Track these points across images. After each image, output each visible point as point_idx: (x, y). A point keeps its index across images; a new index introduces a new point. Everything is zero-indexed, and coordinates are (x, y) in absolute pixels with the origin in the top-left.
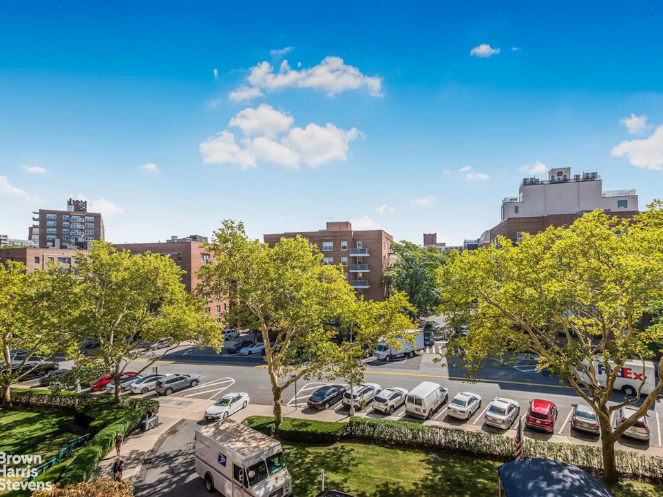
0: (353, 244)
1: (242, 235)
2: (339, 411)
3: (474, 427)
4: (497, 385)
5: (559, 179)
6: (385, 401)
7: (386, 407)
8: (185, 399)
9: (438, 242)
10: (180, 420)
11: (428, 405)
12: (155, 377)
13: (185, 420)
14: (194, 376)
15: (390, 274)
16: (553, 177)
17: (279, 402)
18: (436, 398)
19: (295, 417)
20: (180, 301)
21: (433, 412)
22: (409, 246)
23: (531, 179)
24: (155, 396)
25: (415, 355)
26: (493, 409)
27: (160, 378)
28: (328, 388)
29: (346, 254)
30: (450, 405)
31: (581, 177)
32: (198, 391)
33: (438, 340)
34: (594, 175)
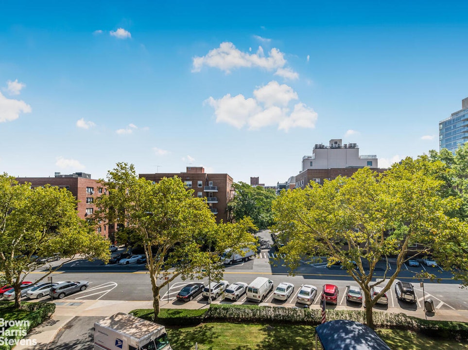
0: (206, 183)
1: (133, 174)
2: (200, 301)
3: (290, 305)
4: (302, 276)
5: (335, 146)
6: (233, 292)
7: (233, 296)
8: (76, 300)
9: (260, 183)
10: (74, 317)
11: (261, 292)
12: (50, 285)
13: (79, 317)
14: (83, 282)
15: (232, 204)
16: (332, 144)
17: (157, 297)
18: (266, 287)
19: (169, 308)
20: (75, 224)
21: (265, 297)
22: (244, 185)
23: (320, 145)
24: (50, 299)
25: (249, 260)
26: (302, 292)
27: (54, 285)
28: (191, 285)
29: (202, 190)
30: (275, 292)
31: (348, 146)
32: (87, 293)
33: (263, 249)
34: (355, 145)
